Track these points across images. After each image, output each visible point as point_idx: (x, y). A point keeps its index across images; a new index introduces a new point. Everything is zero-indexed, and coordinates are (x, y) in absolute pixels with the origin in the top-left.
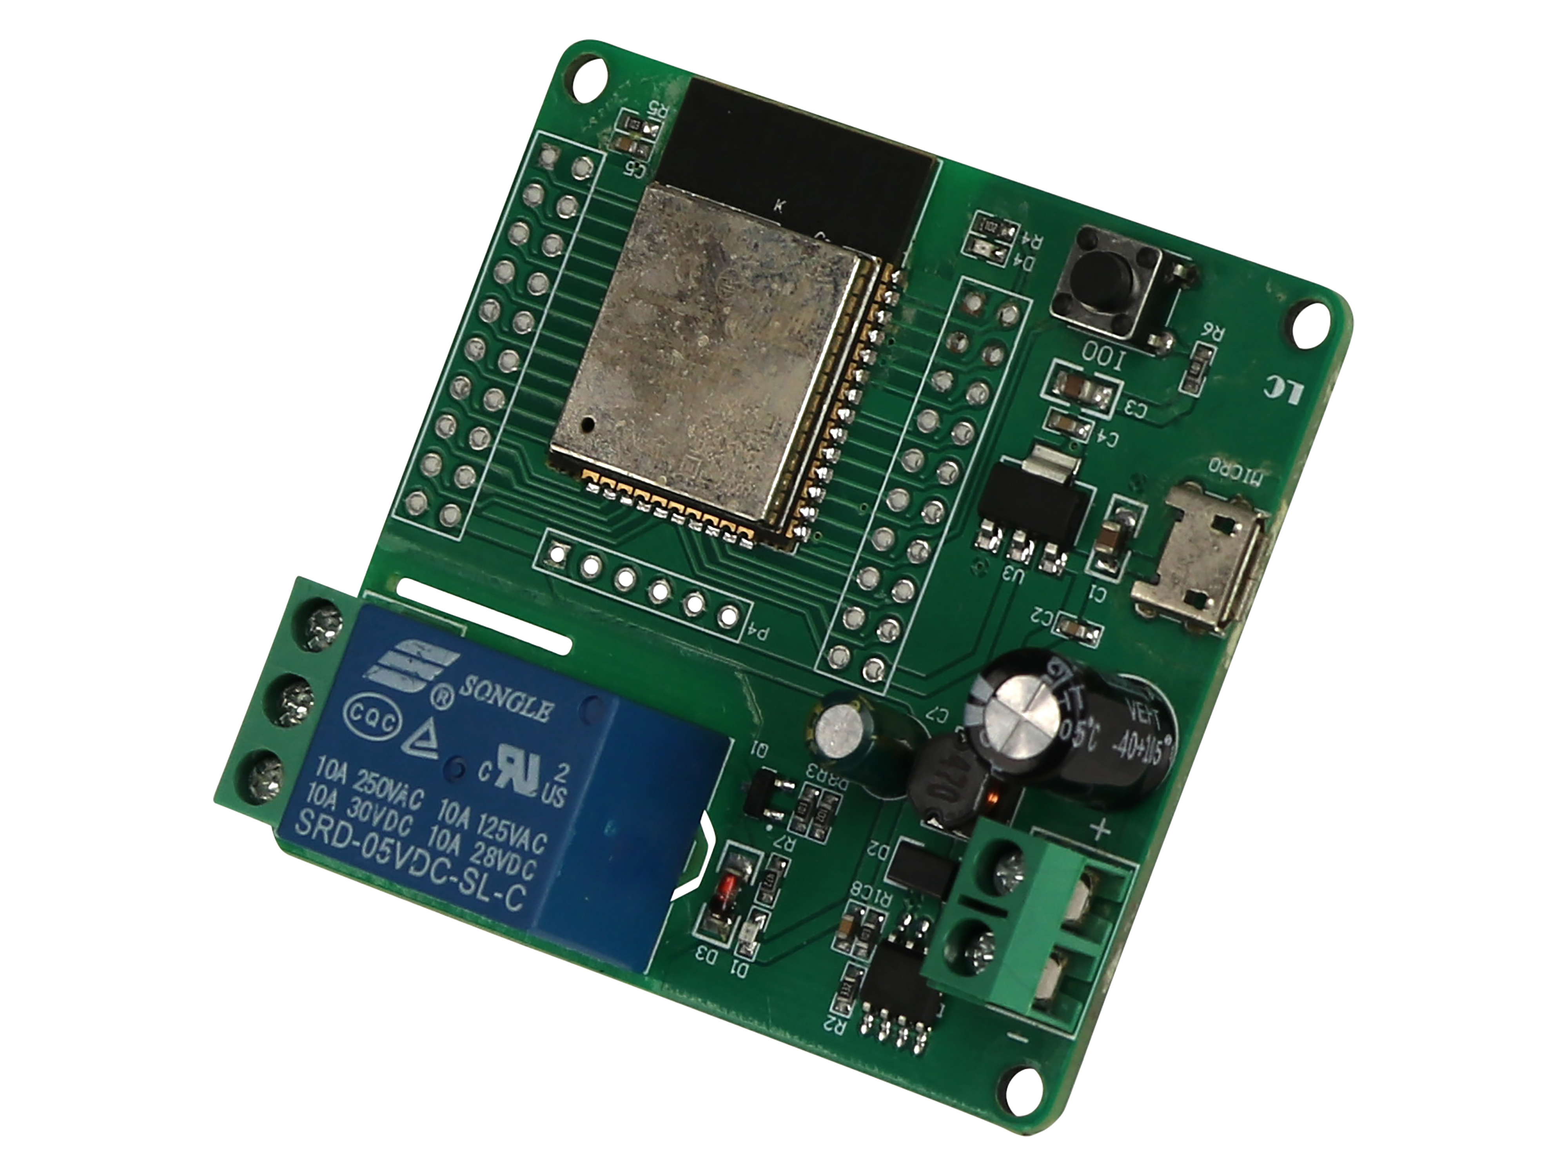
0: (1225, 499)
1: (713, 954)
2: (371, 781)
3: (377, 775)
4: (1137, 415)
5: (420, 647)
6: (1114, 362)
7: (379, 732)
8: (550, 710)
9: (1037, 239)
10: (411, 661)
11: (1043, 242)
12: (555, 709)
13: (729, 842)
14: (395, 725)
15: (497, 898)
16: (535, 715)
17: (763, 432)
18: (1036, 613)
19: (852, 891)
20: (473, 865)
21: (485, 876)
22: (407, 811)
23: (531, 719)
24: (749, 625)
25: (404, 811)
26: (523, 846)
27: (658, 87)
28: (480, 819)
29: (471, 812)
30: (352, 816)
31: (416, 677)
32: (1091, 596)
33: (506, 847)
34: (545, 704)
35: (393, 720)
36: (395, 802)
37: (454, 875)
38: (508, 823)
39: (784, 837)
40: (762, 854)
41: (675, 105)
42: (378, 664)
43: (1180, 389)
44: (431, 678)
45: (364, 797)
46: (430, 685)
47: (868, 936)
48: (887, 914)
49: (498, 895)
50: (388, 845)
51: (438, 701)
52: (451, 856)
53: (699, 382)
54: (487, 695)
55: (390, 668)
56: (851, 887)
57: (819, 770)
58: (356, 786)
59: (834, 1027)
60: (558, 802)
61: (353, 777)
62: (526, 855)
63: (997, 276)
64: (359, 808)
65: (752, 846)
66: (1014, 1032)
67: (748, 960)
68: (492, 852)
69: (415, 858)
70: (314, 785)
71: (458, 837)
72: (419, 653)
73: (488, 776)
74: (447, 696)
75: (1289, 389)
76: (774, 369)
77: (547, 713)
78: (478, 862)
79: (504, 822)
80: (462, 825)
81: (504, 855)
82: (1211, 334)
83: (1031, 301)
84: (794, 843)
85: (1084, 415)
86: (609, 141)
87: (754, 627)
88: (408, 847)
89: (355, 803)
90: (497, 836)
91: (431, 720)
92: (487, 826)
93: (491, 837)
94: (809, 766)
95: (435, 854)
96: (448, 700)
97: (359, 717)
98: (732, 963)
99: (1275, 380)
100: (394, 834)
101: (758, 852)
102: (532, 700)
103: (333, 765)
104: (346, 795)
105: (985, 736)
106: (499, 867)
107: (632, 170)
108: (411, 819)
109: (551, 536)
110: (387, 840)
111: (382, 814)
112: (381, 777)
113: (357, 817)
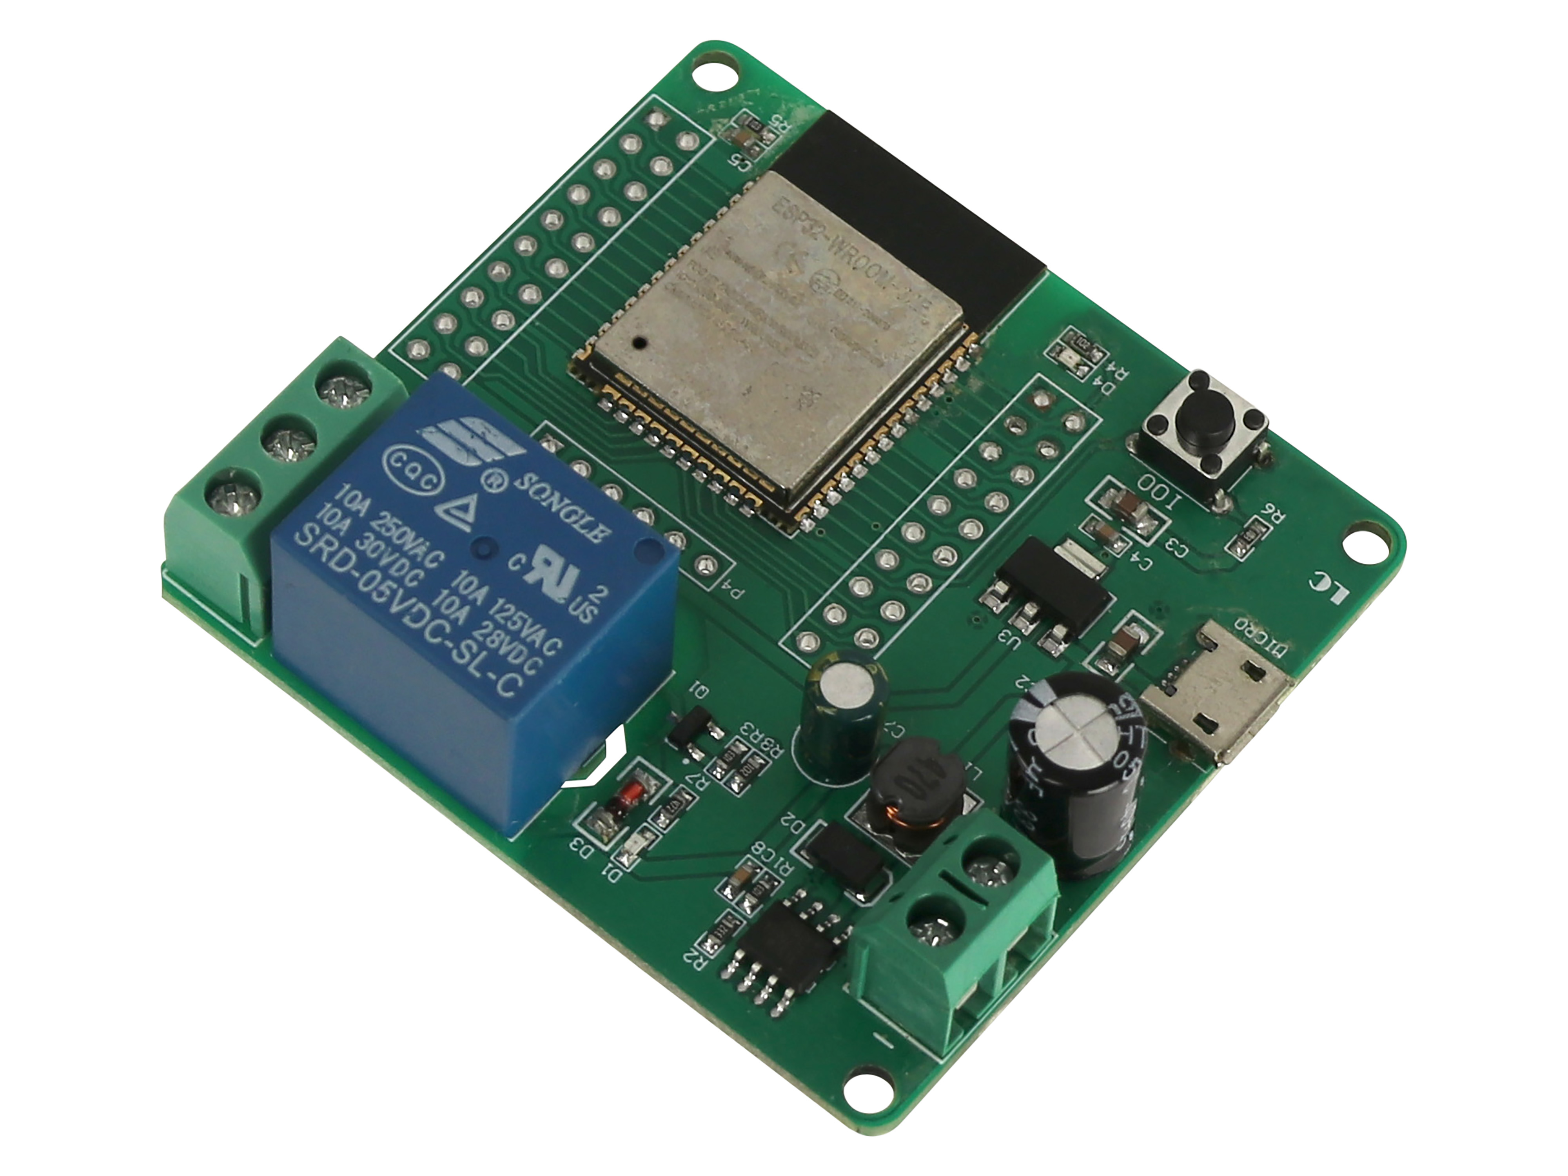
1: (588, 850)
2: (391, 525)
3: (400, 523)
4: (1176, 553)
5: (486, 428)
6: (1168, 501)
7: (415, 485)
8: (605, 534)
9: (1122, 371)
10: (472, 437)
11: (1127, 377)
12: (611, 535)
13: (639, 759)
14: (435, 486)
15: (490, 679)
16: (588, 533)
18: (1022, 680)
19: (753, 848)
20: (475, 640)
21: (484, 653)
22: (421, 566)
23: (583, 536)
24: (725, 580)
25: (417, 564)
26: (534, 642)
27: (786, 105)
28: (497, 602)
29: (489, 592)
30: (362, 548)
31: (472, 453)
34: (601, 527)
35: (435, 481)
36: (411, 553)
37: (452, 641)
39: (699, 775)
40: (671, 782)
41: (798, 127)
42: (437, 427)
43: (1226, 548)
44: (489, 460)
45: (379, 536)
46: (485, 466)
47: (760, 893)
48: (783, 882)
49: (492, 676)
50: (389, 587)
51: (489, 482)
52: (454, 623)
54: (543, 496)
55: (449, 436)
56: (754, 844)
57: (755, 730)
59: (694, 960)
60: (586, 617)
61: (373, 514)
62: (535, 651)
63: (1073, 386)
64: (370, 544)
65: (663, 771)
66: (881, 1034)
67: (625, 869)
69: (415, 610)
70: (329, 506)
71: (467, 609)
73: (517, 567)
74: (500, 481)
75: (1334, 589)
77: (601, 535)
79: (520, 613)
80: (475, 600)
81: (510, 643)
82: (1271, 514)
83: (1101, 420)
84: (707, 784)
85: (1124, 533)
86: (723, 130)
87: (730, 584)
88: (410, 598)
89: (368, 538)
90: (509, 623)
92: (502, 610)
93: (502, 622)
94: (746, 724)
95: (436, 614)
96: (499, 486)
97: (399, 465)
98: (606, 865)
99: (1322, 576)
100: (400, 581)
101: (667, 779)
102: (588, 518)
103: (356, 496)
104: (360, 527)
105: (1033, 735)
106: (502, 651)
107: (737, 162)
108: (422, 574)
109: (547, 429)
110: (390, 583)
111: (393, 558)
112: (403, 525)
113: (365, 551)
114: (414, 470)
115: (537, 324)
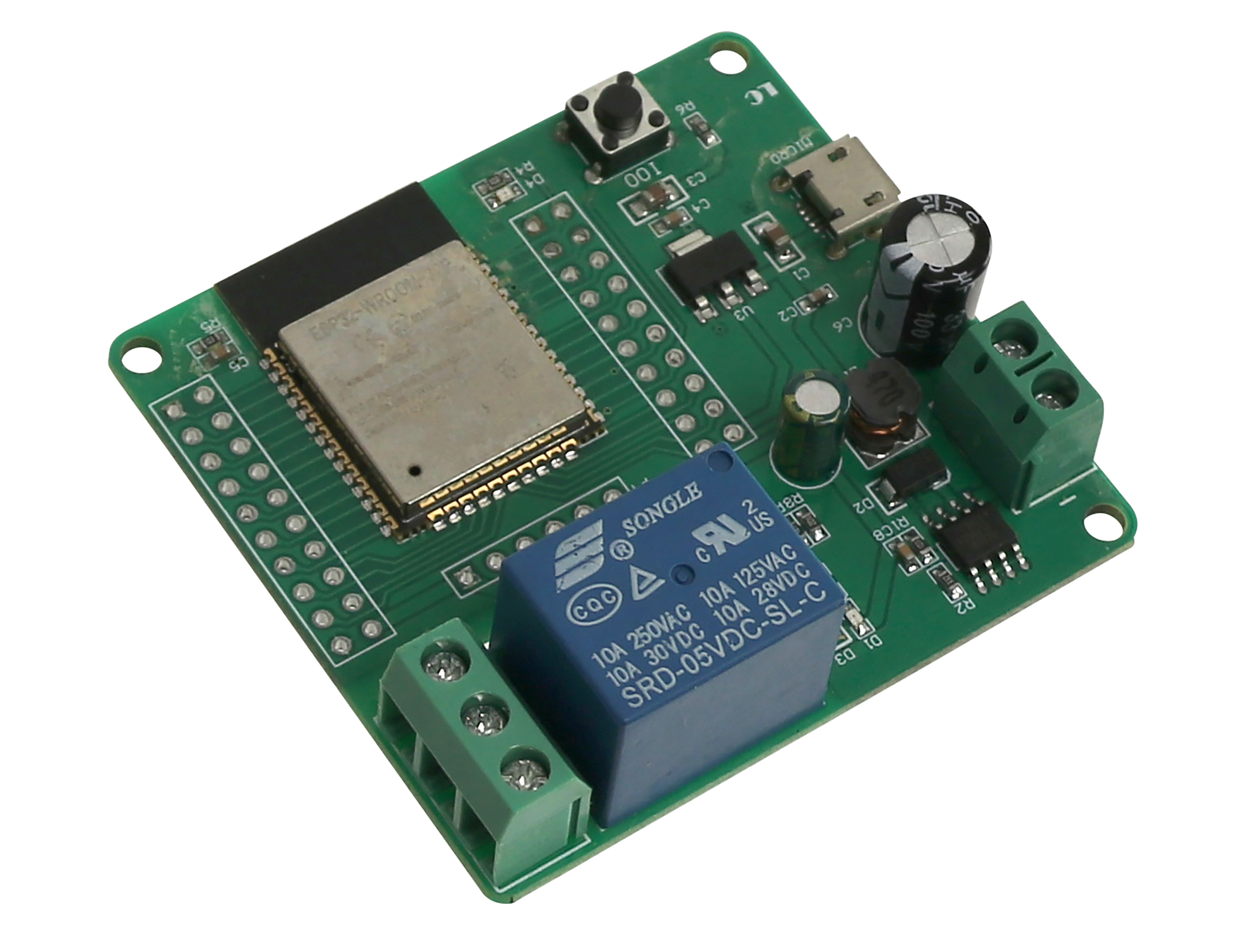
1: (848, 653)
2: (642, 635)
3: (642, 628)
4: (701, 181)
5: (570, 542)
6: (653, 172)
7: (608, 608)
8: (695, 486)
9: (526, 165)
10: (576, 554)
11: (532, 163)
12: (697, 483)
14: (614, 593)
15: (804, 604)
16: (691, 498)
18: (782, 316)
19: (878, 539)
20: (766, 605)
21: (781, 602)
22: (687, 624)
23: (691, 503)
24: (630, 487)
25: (685, 627)
26: (780, 564)
27: (195, 315)
28: (736, 579)
29: (725, 582)
30: (657, 661)
31: (591, 558)
32: (800, 279)
33: (771, 576)
34: (688, 488)
35: (609, 592)
36: (672, 627)
37: (763, 622)
38: (755, 563)
41: (217, 314)
42: (558, 577)
43: (707, 148)
45: (650, 646)
46: (606, 553)
47: (920, 545)
48: (913, 528)
49: (803, 602)
50: (700, 652)
51: (622, 554)
52: (746, 615)
54: (647, 519)
56: (875, 538)
58: (637, 647)
59: (965, 607)
60: (768, 522)
62: (790, 565)
63: (529, 201)
64: (655, 654)
66: (1062, 500)
67: (872, 632)
69: (727, 639)
70: (610, 674)
71: (736, 602)
72: (575, 546)
73: (708, 556)
74: (624, 547)
75: (764, 92)
77: (696, 490)
78: (767, 600)
79: (752, 566)
80: (729, 594)
81: (777, 581)
82: (686, 110)
83: (566, 192)
86: (202, 367)
88: (715, 639)
89: (649, 654)
90: (758, 576)
91: (632, 568)
92: (745, 579)
93: (755, 581)
95: (735, 625)
96: (628, 548)
97: (586, 614)
98: (865, 644)
99: (750, 95)
100: (696, 643)
102: (677, 495)
103: (606, 652)
104: (637, 657)
105: (934, 267)
106: (783, 588)
107: (238, 366)
108: (695, 625)
109: (450, 574)
110: (696, 651)
111: (673, 642)
112: (644, 626)
113: (661, 660)
114: (594, 605)
115: (345, 552)
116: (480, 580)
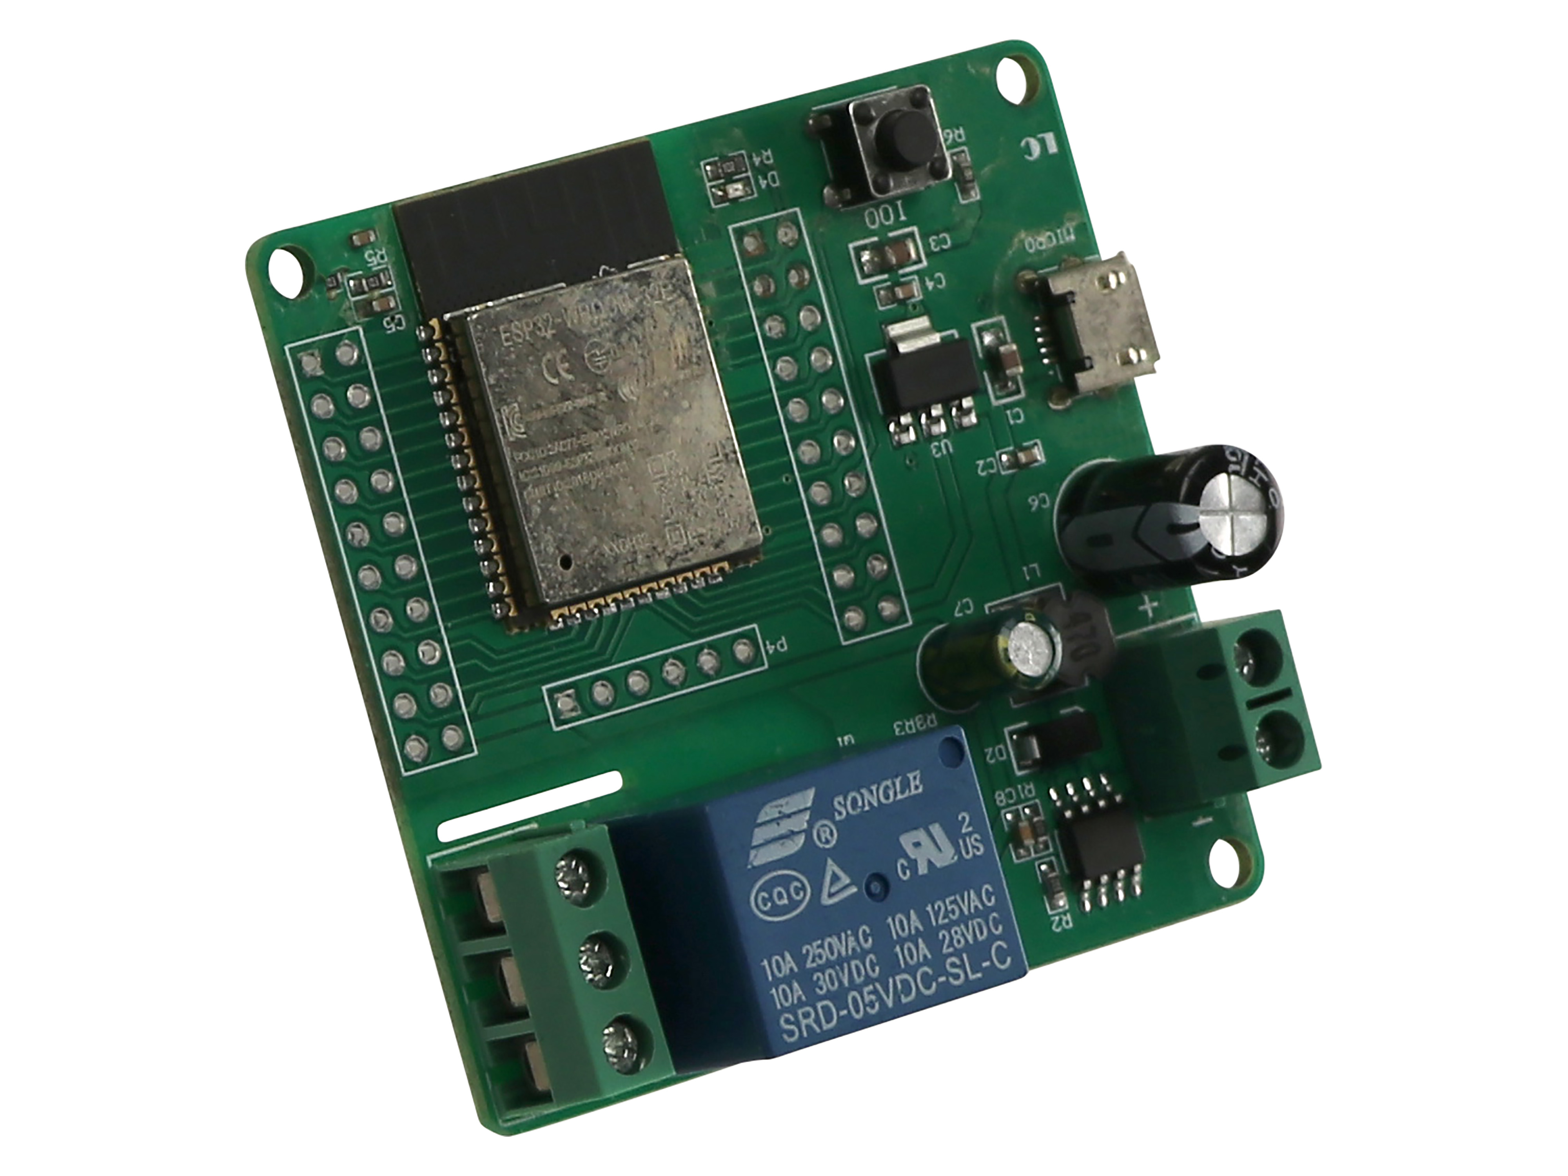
0: (1055, 268)
2: (817, 951)
3: (819, 942)
4: (944, 247)
5: (777, 806)
6: (897, 216)
7: (794, 904)
8: (918, 777)
9: (765, 154)
10: (778, 824)
11: (773, 152)
12: (921, 773)
14: (804, 888)
15: (986, 968)
16: (910, 791)
17: (714, 463)
18: (981, 467)
19: (998, 803)
20: (951, 955)
21: (965, 956)
22: (865, 952)
23: (910, 797)
24: (765, 646)
25: (862, 956)
26: (976, 907)
28: (928, 912)
29: (916, 912)
30: (825, 990)
32: (1012, 422)
33: (964, 920)
34: (911, 776)
35: (799, 885)
36: (850, 952)
37: (940, 976)
38: (952, 898)
41: (388, 243)
43: (962, 202)
45: (821, 969)
46: (808, 832)
48: (1037, 801)
49: (986, 964)
50: (869, 993)
51: (824, 840)
52: (926, 962)
53: (633, 459)
54: (860, 803)
55: (768, 842)
56: (995, 801)
57: (904, 724)
58: (809, 965)
59: (1062, 924)
60: (978, 849)
61: (800, 960)
62: (983, 913)
63: (756, 207)
64: (825, 980)
66: (1197, 820)
68: (956, 932)
69: (899, 986)
70: (774, 991)
71: (921, 942)
72: (780, 812)
73: (908, 872)
74: (828, 830)
75: (1043, 143)
76: (685, 404)
77: (918, 782)
78: (951, 950)
79: (948, 900)
80: (917, 929)
81: (967, 928)
82: (954, 140)
83: (799, 210)
85: (904, 276)
86: (354, 313)
87: (771, 644)
88: (888, 982)
90: (951, 915)
91: (830, 861)
92: (937, 914)
93: (946, 921)
94: (895, 726)
95: (912, 970)
96: (832, 834)
97: (769, 904)
99: (1028, 144)
100: (868, 980)
102: (898, 782)
103: (777, 962)
104: (805, 977)
106: (971, 940)
107: (392, 325)
108: (872, 956)
109: (551, 692)
110: (866, 990)
111: (846, 971)
112: (823, 940)
113: (828, 990)
116: (579, 712)
